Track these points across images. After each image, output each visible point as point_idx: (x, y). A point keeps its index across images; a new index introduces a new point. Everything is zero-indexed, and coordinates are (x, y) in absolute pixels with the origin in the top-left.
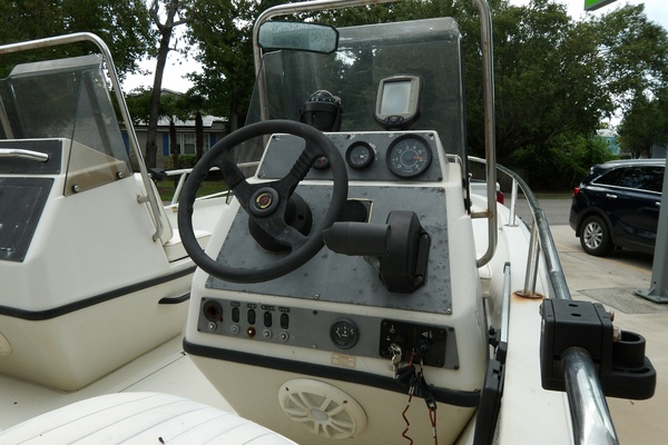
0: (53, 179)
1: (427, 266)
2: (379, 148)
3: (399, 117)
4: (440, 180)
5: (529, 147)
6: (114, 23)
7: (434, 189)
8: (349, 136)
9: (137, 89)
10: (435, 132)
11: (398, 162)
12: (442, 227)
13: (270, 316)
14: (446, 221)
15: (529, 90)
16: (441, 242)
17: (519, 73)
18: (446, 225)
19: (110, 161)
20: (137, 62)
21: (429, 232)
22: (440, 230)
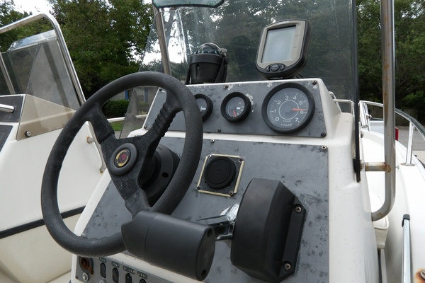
0: (12, 127)
1: (298, 248)
2: (255, 98)
3: (280, 65)
4: (323, 136)
5: (418, 92)
6: (138, 23)
7: (314, 147)
8: (227, 87)
9: (152, 62)
10: (319, 80)
11: (276, 115)
12: (322, 197)
13: (131, 278)
14: (327, 190)
15: (419, 51)
16: (319, 218)
17: (411, 40)
18: (327, 195)
19: (67, 111)
20: (152, 45)
21: (305, 203)
22: (319, 201)
